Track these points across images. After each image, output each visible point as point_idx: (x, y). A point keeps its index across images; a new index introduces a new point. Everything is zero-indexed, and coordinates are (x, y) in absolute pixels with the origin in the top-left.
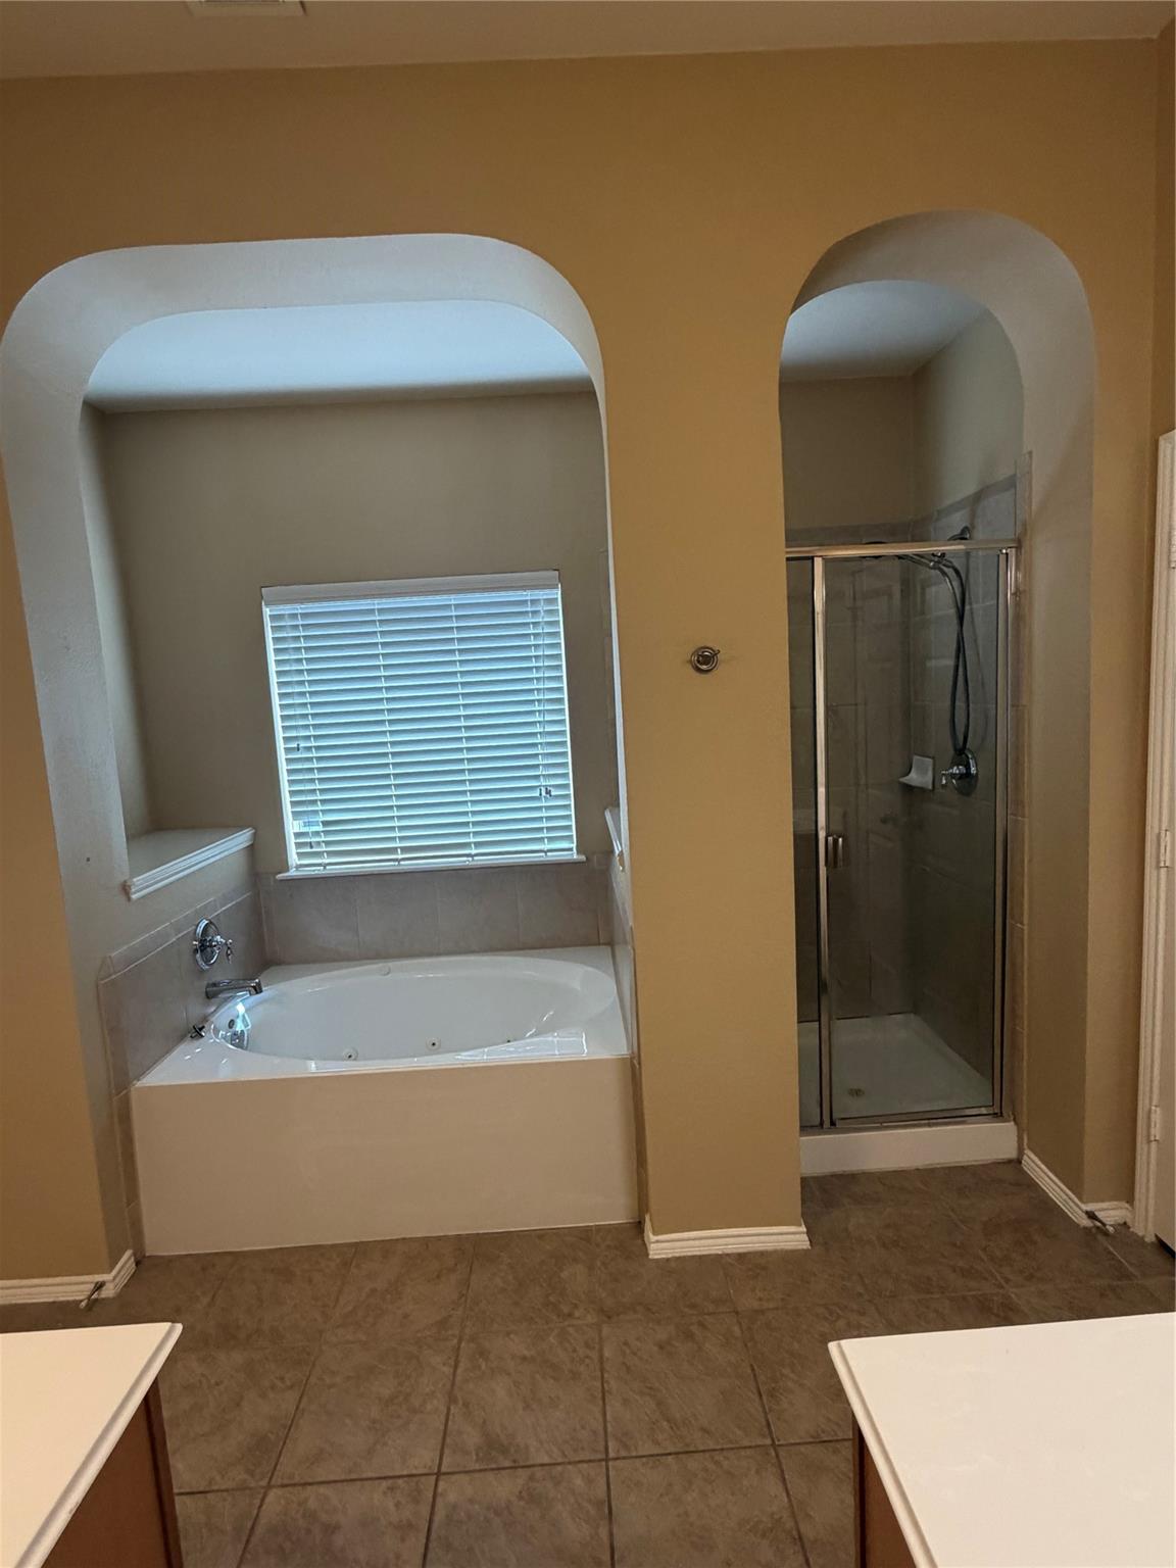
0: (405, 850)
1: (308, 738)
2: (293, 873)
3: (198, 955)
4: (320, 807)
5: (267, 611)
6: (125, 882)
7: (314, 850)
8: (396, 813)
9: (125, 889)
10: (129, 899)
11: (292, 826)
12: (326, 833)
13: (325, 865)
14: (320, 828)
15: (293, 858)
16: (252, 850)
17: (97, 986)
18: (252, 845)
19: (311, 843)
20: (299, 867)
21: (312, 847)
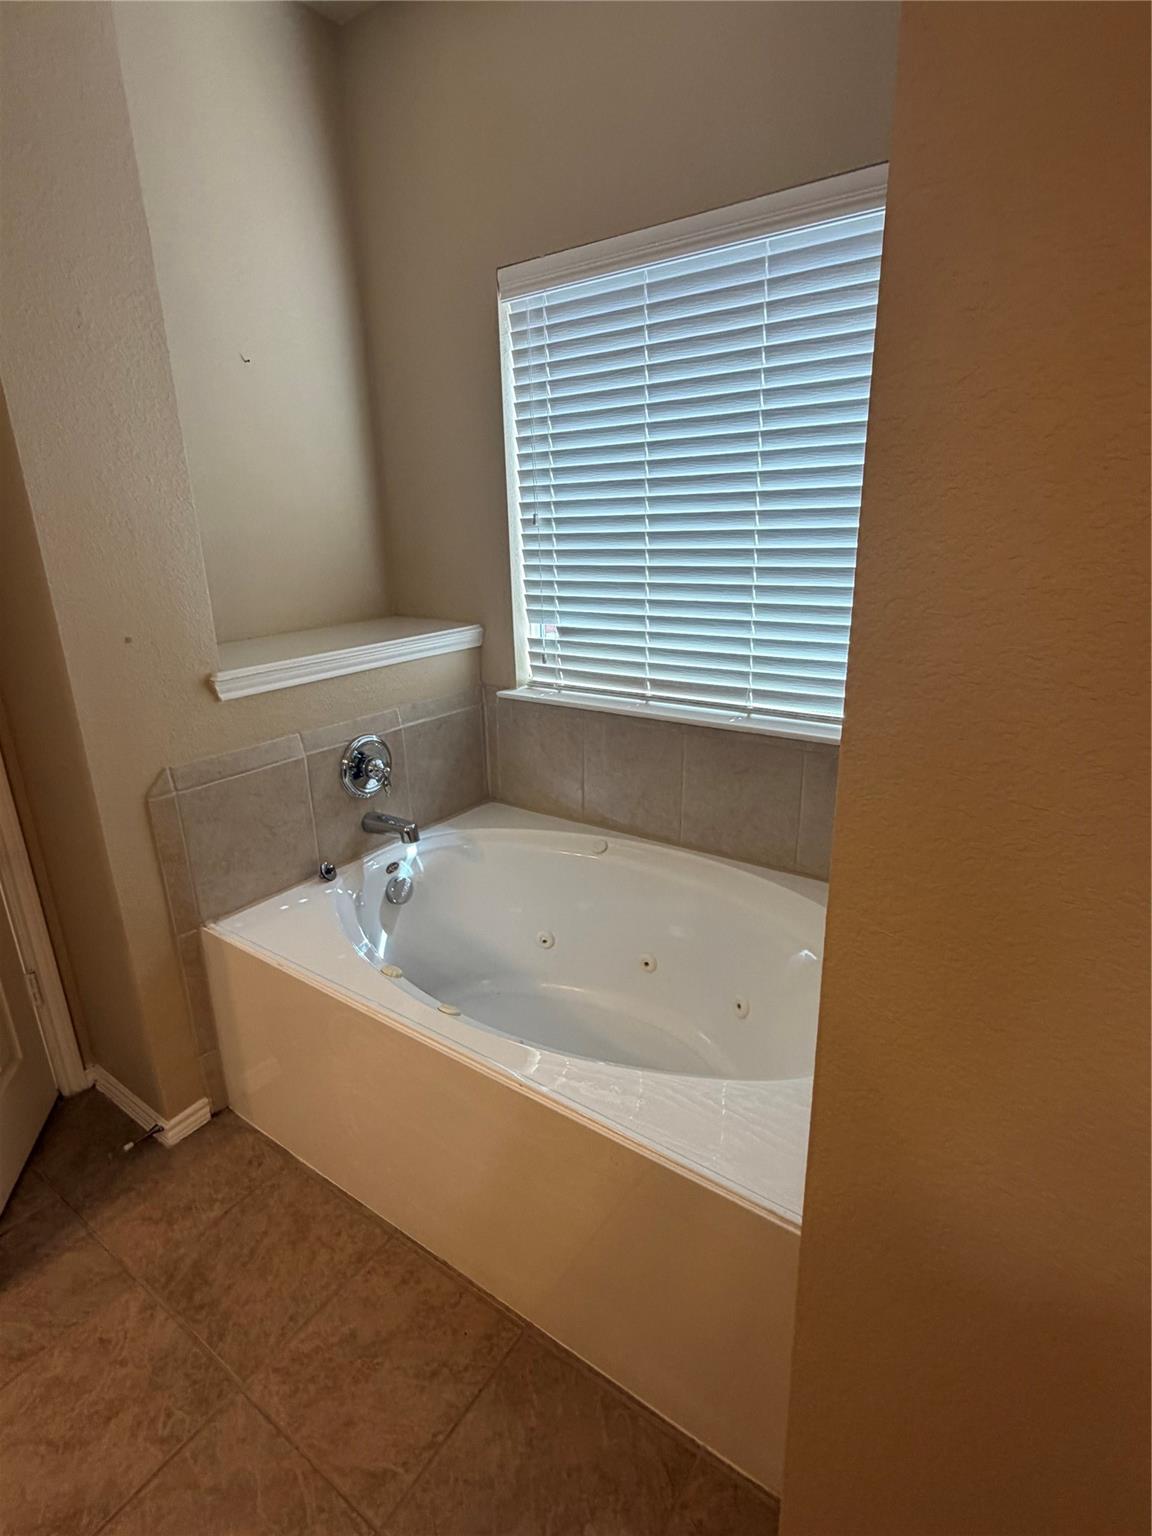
0: (657, 684)
1: (547, 505)
2: (520, 692)
3: (347, 780)
4: (558, 607)
5: (506, 308)
6: (210, 675)
7: (547, 665)
8: (649, 628)
9: (208, 685)
10: (217, 699)
11: (525, 629)
12: (564, 644)
13: (560, 688)
14: (555, 636)
15: (525, 670)
16: (478, 653)
17: (146, 804)
18: (480, 647)
19: (543, 655)
20: (533, 684)
21: (544, 662)
